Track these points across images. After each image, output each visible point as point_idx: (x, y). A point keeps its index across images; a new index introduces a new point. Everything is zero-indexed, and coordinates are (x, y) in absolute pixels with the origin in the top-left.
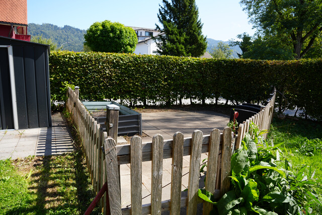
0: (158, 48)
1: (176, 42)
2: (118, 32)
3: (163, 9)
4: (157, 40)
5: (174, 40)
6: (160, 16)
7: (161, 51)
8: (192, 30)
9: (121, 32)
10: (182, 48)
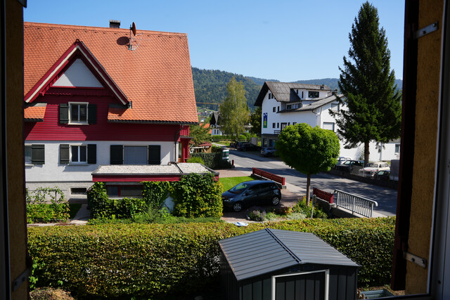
0: (340, 129)
1: (367, 123)
2: (322, 143)
3: (344, 73)
4: (336, 115)
5: (363, 119)
6: (342, 84)
7: (344, 131)
8: (387, 103)
9: (325, 142)
10: (374, 130)
